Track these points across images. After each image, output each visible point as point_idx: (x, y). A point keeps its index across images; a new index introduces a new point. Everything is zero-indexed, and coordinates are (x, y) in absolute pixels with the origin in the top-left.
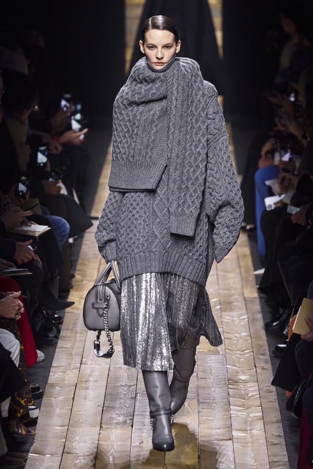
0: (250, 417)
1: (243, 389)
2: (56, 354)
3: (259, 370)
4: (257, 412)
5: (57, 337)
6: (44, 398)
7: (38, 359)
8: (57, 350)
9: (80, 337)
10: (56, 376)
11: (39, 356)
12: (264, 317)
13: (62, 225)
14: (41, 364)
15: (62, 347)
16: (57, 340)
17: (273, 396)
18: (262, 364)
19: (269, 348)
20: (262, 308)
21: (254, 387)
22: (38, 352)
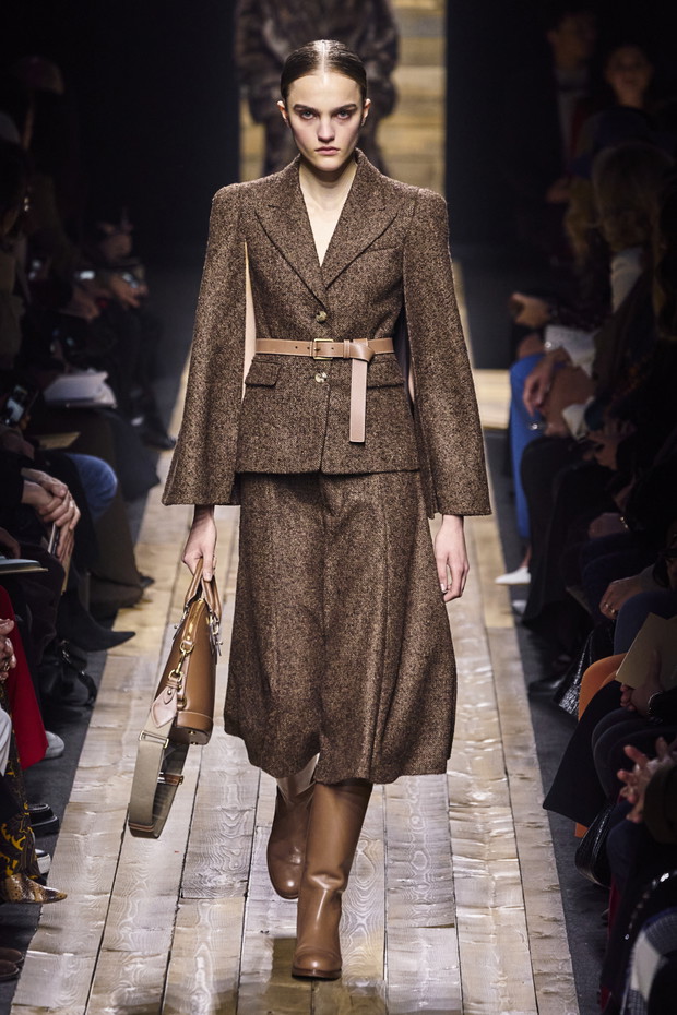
0: (493, 879)
1: (479, 819)
2: (87, 742)
3: (514, 782)
4: (508, 869)
5: (90, 706)
6: (60, 834)
7: (48, 752)
8: (89, 733)
9: (137, 706)
10: (87, 788)
11: (52, 744)
12: (526, 670)
13: (106, 477)
14: (56, 761)
15: (99, 728)
16: (89, 713)
17: (544, 837)
18: (520, 769)
19: (535, 735)
20: (521, 650)
21: (504, 815)
22: (51, 735)
